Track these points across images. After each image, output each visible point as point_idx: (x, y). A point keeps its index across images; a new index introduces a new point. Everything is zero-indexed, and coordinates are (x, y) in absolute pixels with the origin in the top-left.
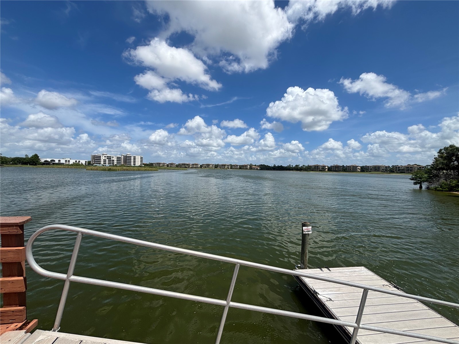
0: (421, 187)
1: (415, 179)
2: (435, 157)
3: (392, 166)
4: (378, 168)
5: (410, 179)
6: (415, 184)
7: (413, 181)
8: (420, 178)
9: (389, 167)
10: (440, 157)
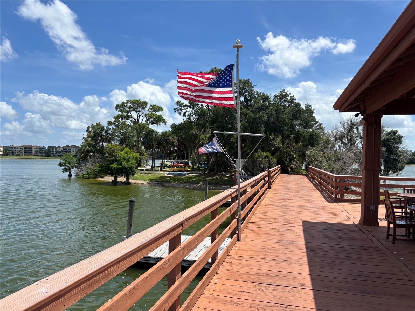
0: (70, 176)
1: (65, 165)
2: (84, 136)
3: (48, 147)
4: (30, 149)
5: (59, 165)
6: (64, 171)
7: (62, 168)
8: (70, 164)
9: (44, 148)
10: (89, 136)
